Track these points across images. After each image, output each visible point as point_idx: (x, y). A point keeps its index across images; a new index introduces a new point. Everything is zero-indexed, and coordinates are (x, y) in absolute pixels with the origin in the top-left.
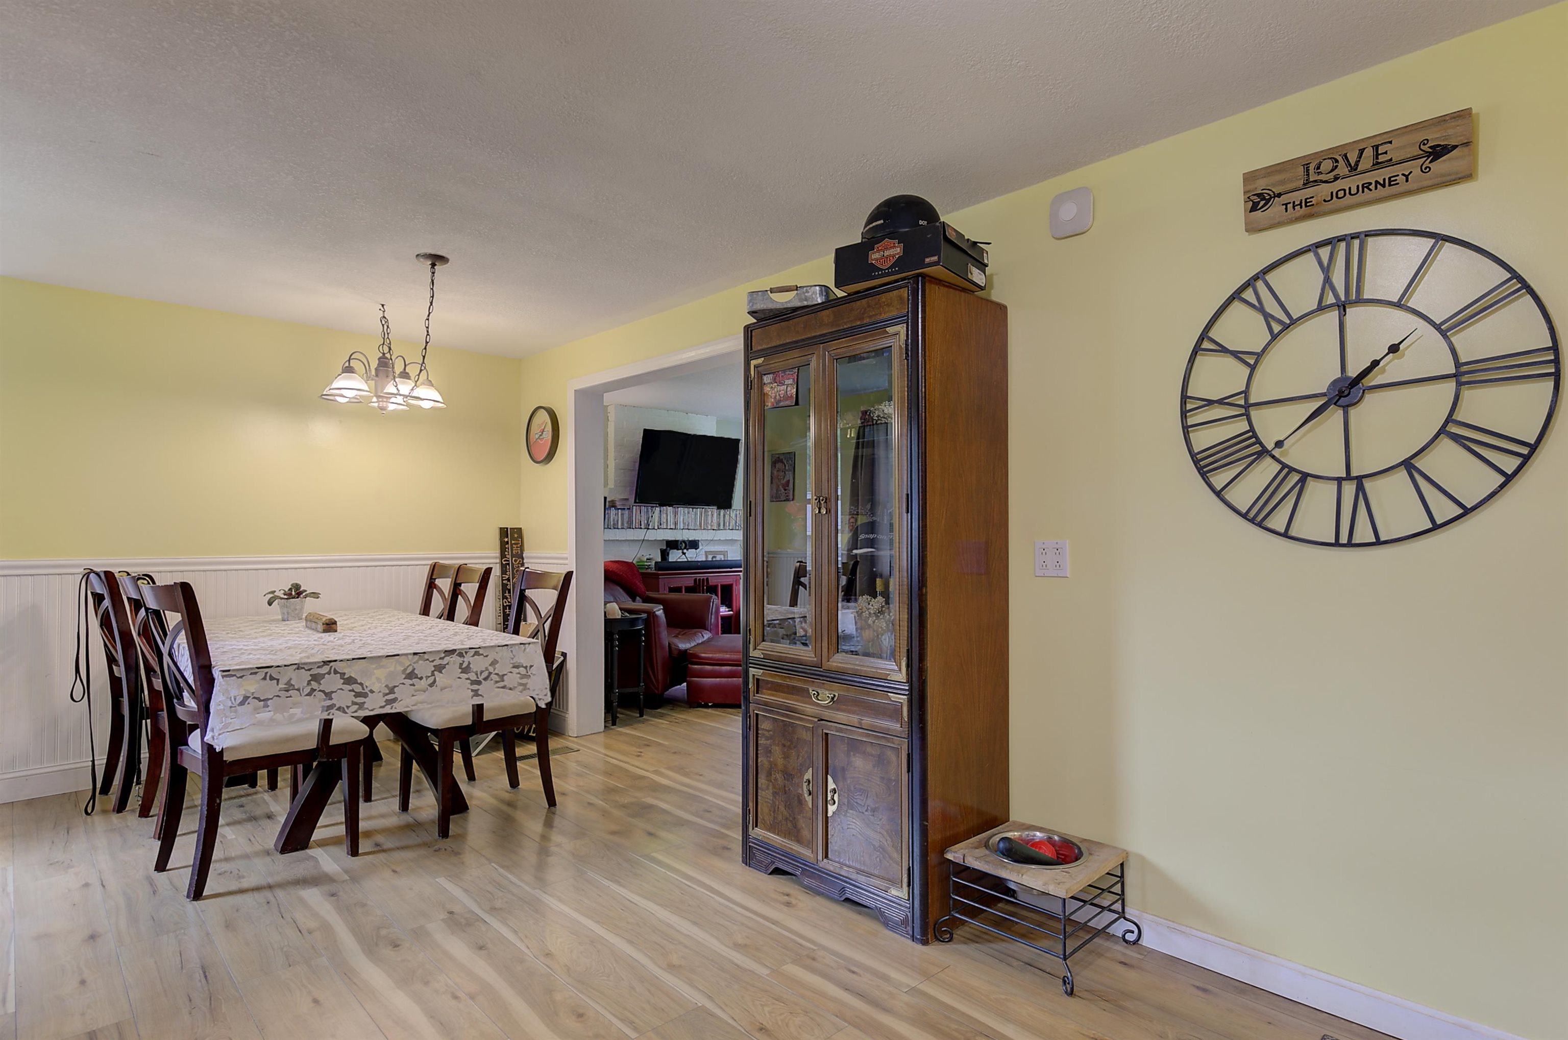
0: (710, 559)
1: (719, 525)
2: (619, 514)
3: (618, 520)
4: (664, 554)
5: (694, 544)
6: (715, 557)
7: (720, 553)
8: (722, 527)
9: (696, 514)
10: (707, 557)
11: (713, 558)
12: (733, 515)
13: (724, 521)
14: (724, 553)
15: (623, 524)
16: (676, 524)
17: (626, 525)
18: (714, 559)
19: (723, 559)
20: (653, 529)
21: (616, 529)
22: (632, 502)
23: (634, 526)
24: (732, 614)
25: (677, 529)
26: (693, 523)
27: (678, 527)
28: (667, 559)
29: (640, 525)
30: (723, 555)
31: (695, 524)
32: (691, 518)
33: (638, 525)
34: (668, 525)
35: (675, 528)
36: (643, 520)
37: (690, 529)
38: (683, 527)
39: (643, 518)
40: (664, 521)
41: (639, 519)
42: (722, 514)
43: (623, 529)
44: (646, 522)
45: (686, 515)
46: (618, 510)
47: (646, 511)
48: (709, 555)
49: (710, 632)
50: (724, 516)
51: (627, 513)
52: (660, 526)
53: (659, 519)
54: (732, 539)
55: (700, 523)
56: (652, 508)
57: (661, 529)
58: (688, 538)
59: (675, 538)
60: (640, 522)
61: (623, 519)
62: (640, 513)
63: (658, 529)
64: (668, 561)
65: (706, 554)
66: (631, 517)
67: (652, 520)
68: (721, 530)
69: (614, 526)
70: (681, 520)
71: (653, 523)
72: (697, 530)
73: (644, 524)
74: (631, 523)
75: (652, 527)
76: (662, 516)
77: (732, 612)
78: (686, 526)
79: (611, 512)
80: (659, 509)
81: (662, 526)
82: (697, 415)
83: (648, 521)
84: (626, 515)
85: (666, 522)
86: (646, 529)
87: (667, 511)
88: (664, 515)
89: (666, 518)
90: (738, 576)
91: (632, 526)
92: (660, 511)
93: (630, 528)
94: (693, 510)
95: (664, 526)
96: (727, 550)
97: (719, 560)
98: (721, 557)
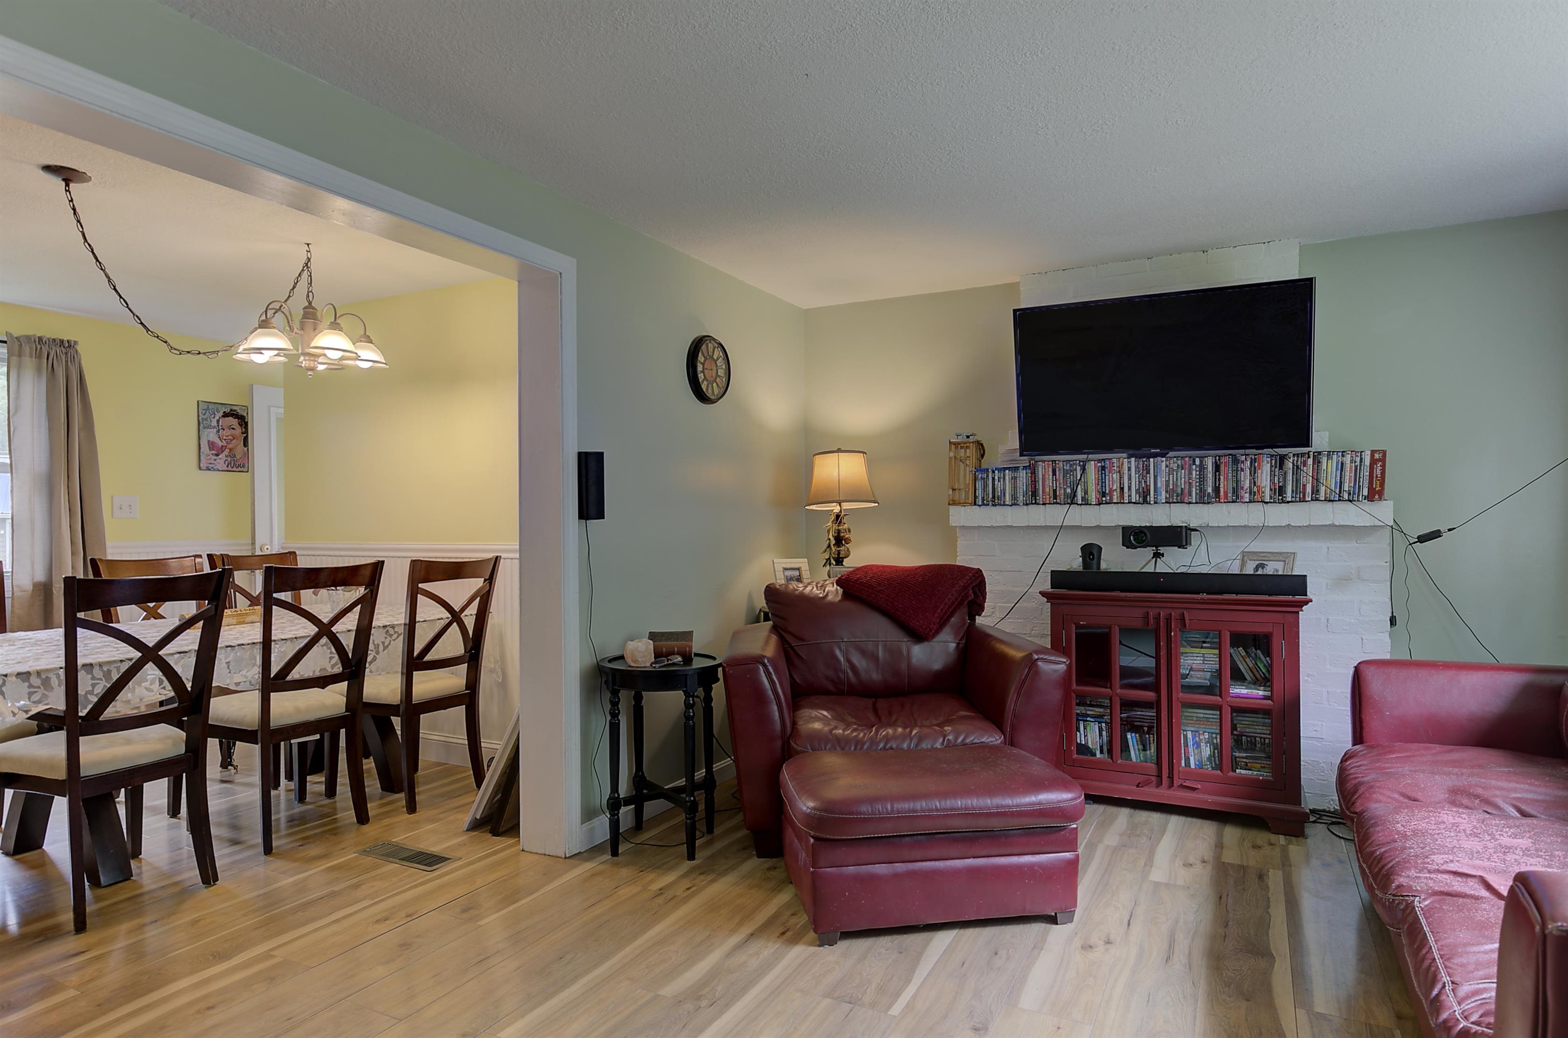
0: (1249, 570)
1: (1279, 491)
2: (1007, 478)
3: (1004, 490)
4: (1090, 553)
5: (1176, 537)
6: (1262, 566)
7: (1279, 556)
8: (1289, 496)
9: (1202, 468)
10: (1243, 564)
11: (1257, 569)
12: (1330, 464)
14: (1286, 558)
15: (1014, 497)
16: (1145, 493)
18: (1260, 572)
19: (1280, 573)
20: (1087, 504)
21: (1001, 505)
22: (1018, 454)
23: (1041, 499)
24: (1269, 705)
25: (1152, 502)
26: (1196, 490)
27: (1152, 499)
28: (1095, 566)
29: (1055, 497)
30: (1283, 563)
31: (1202, 491)
32: (1190, 479)
33: (1050, 498)
34: (1126, 495)
35: (1145, 501)
36: (1060, 488)
37: (1190, 503)
38: (1166, 498)
39: (1060, 484)
40: (1115, 488)
41: (1051, 485)
42: (1289, 465)
43: (1016, 506)
44: (1069, 490)
45: (1175, 473)
46: (1004, 471)
47: (1067, 470)
48: (1249, 561)
49: (1003, 732)
50: (1297, 469)
51: (1023, 475)
52: (1104, 498)
53: (1100, 483)
54: (1331, 523)
55: (1217, 490)
56: (1082, 463)
57: (1107, 503)
58: (1186, 523)
59: (1149, 522)
60: (1055, 491)
61: (1015, 488)
62: (1054, 473)
63: (1099, 504)
64: (1095, 570)
65: (1243, 560)
66: (1034, 482)
67: (1083, 487)
68: (1288, 502)
69: (996, 501)
70: (1159, 485)
71: (1086, 492)
72: (1210, 505)
73: (1064, 495)
74: (1034, 494)
75: (1082, 501)
76: (1107, 477)
77: (1270, 702)
78: (1177, 497)
79: (988, 476)
80: (1100, 464)
81: (1108, 498)
82: (1234, 247)
83: (1072, 490)
84: (1021, 479)
85: (1118, 490)
86: (1068, 504)
87: (1120, 467)
88: (1114, 476)
89: (1118, 481)
90: (1290, 615)
91: (1036, 499)
92: (1100, 468)
93: (1032, 504)
94: (1194, 461)
95: (1115, 497)
96: (1294, 551)
97: (1272, 573)
98: (1278, 568)
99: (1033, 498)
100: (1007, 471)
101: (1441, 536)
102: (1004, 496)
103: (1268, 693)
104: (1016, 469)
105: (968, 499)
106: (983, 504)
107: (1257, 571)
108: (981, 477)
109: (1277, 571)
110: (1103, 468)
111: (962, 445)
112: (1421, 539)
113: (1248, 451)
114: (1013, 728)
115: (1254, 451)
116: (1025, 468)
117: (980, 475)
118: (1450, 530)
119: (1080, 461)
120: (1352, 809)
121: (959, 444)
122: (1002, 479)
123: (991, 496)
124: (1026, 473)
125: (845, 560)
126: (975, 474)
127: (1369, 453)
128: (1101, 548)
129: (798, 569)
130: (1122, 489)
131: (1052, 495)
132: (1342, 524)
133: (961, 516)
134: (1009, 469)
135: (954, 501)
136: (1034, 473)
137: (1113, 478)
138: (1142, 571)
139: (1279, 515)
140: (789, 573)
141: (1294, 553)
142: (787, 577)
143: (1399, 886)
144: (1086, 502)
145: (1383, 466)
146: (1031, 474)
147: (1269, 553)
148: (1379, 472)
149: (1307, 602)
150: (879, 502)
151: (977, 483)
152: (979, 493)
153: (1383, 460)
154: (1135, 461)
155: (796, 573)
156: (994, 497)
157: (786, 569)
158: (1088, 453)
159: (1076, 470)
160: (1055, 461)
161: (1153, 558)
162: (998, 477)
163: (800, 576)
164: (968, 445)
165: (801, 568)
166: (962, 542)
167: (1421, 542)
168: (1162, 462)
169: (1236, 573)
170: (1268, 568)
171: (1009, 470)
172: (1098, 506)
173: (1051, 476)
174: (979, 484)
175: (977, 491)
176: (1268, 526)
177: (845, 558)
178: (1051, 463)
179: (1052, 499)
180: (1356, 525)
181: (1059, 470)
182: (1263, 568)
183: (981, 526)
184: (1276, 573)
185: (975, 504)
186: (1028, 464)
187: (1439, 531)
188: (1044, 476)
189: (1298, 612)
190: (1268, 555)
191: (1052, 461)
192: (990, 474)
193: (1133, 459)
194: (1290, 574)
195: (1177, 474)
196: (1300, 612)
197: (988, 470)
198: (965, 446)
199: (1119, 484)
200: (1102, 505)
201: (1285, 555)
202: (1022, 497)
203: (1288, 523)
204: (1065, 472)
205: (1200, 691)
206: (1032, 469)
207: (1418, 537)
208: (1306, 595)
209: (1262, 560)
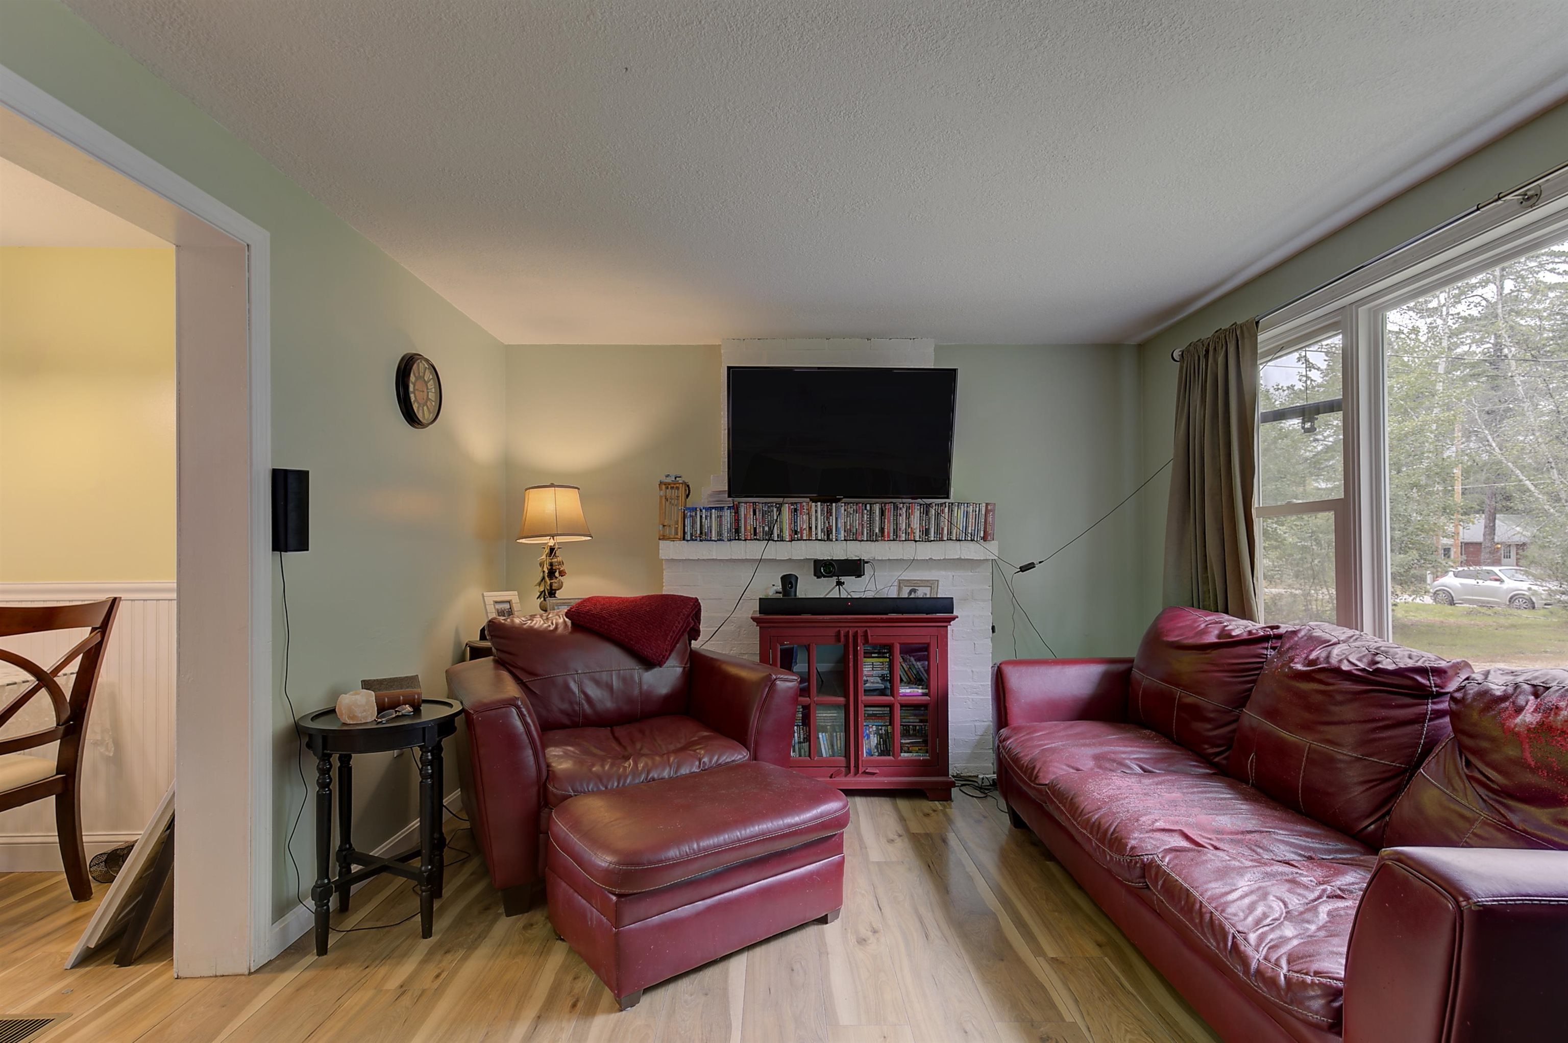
1: (925, 532)
2: (713, 516)
3: (711, 526)
4: (789, 582)
6: (914, 591)
8: (932, 536)
9: (871, 512)
11: (910, 593)
12: (957, 513)
13: (938, 525)
15: (720, 534)
16: (828, 532)
17: (726, 535)
18: (912, 596)
20: (783, 541)
21: (708, 540)
22: (727, 495)
23: (743, 536)
24: (928, 700)
25: (834, 540)
26: (867, 530)
27: (834, 537)
28: (793, 594)
29: (755, 534)
30: (929, 588)
31: (871, 531)
32: (862, 521)
33: (751, 534)
34: (814, 533)
35: (829, 539)
36: (760, 526)
37: (863, 541)
38: (845, 536)
39: (760, 523)
40: (804, 527)
41: (752, 523)
42: (933, 512)
43: (721, 542)
44: (767, 529)
45: (851, 516)
46: (711, 510)
47: (766, 511)
48: (904, 588)
49: (748, 749)
50: (938, 515)
51: (727, 515)
52: (795, 535)
53: (793, 523)
54: (958, 557)
55: (882, 530)
56: (778, 506)
57: (798, 540)
58: (858, 557)
59: (830, 556)
60: (755, 529)
61: (720, 525)
62: (755, 513)
63: (791, 541)
64: (793, 597)
65: (899, 586)
66: (737, 520)
67: (779, 526)
68: (932, 541)
69: (703, 536)
70: (839, 525)
71: (781, 531)
72: (876, 543)
73: (763, 533)
74: (737, 531)
75: (778, 538)
76: (799, 518)
77: (928, 698)
78: (852, 536)
79: (696, 514)
80: (793, 507)
81: (799, 536)
82: (890, 339)
83: (770, 528)
84: (726, 518)
85: (808, 529)
86: (766, 540)
87: (809, 510)
88: (804, 517)
89: (807, 521)
90: (942, 629)
91: (739, 536)
92: (793, 510)
93: (735, 539)
94: (866, 507)
95: (805, 535)
96: (937, 579)
97: (921, 596)
98: (926, 592)
99: (736, 534)
100: (714, 510)
101: (1035, 567)
102: (711, 532)
103: (926, 691)
104: (722, 509)
105: (677, 535)
106: (692, 540)
108: (690, 515)
109: (926, 594)
110: (796, 510)
111: (672, 486)
112: (1023, 569)
113: (904, 500)
114: (757, 744)
115: (910, 501)
116: (729, 508)
117: (689, 514)
118: (1040, 562)
119: (776, 504)
120: (1037, 782)
121: (669, 484)
122: (709, 518)
123: (698, 532)
124: (731, 513)
125: (557, 592)
126: (684, 512)
127: (984, 505)
128: (797, 578)
129: (509, 602)
130: (810, 528)
131: (752, 532)
132: (966, 558)
133: (670, 550)
134: (715, 508)
135: (664, 536)
136: (737, 512)
137: (803, 519)
138: (827, 597)
139: (926, 551)
140: (499, 606)
141: (938, 581)
142: (498, 610)
143: (1133, 848)
144: (781, 539)
145: (994, 514)
146: (735, 513)
147: (919, 580)
148: (991, 519)
149: (954, 619)
150: (593, 535)
151: (686, 520)
152: (688, 529)
153: (993, 511)
154: (821, 505)
155: (507, 606)
156: (701, 533)
157: (496, 602)
158: (784, 497)
159: (773, 511)
160: (756, 503)
161: (836, 586)
162: (706, 516)
163: (510, 608)
164: (678, 485)
165: (511, 600)
166: (667, 574)
167: (1023, 571)
168: (842, 506)
169: (895, 597)
170: (919, 592)
171: (715, 510)
172: (790, 543)
173: (752, 516)
174: (688, 521)
175: (686, 528)
176: (917, 560)
177: (558, 590)
178: (752, 504)
179: (753, 536)
180: (975, 559)
181: (759, 511)
182: (915, 592)
183: (689, 560)
184: (925, 596)
185: (684, 539)
186: (732, 505)
187: (1033, 563)
188: (745, 516)
189: (947, 627)
190: (919, 582)
191: (753, 503)
192: (698, 513)
193: (819, 503)
194: (935, 596)
195: (853, 517)
196: (949, 627)
197: (696, 509)
198: (675, 486)
199: (808, 524)
200: (793, 542)
201: (931, 582)
202: (726, 533)
203: (930, 557)
204: (764, 514)
205: (875, 693)
206: (736, 509)
207: (1020, 568)
208: (952, 613)
209: (914, 586)
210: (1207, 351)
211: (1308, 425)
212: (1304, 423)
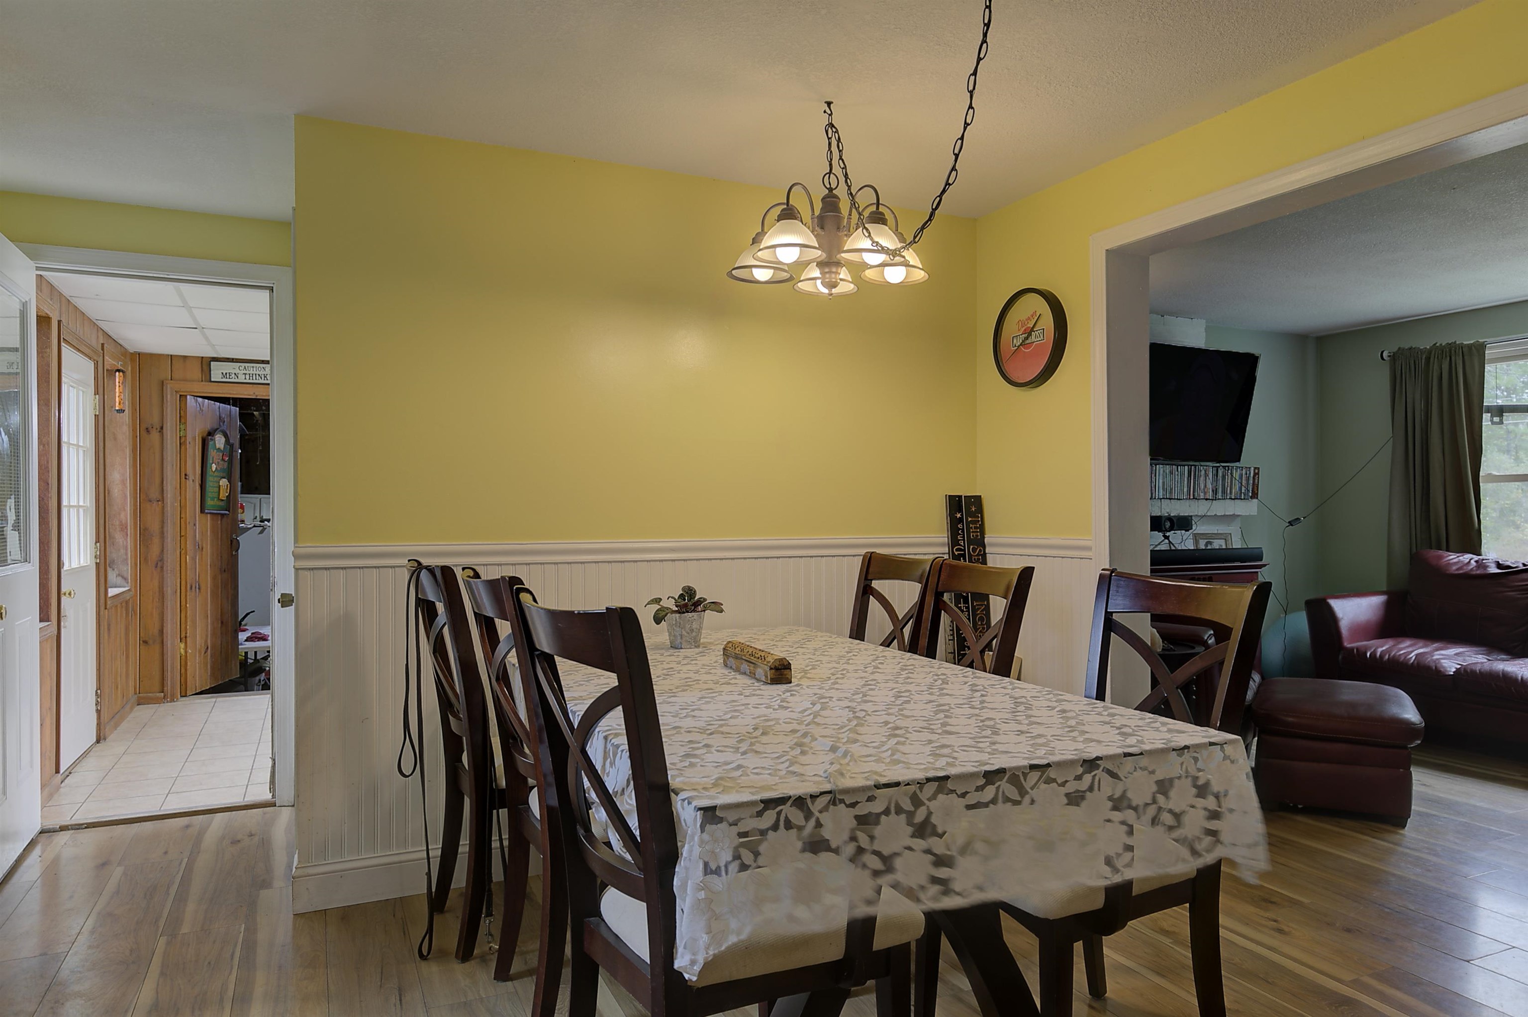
0: (1202, 546)
1: (1215, 491)
5: (1184, 523)
6: (1211, 543)
7: (1217, 536)
8: (1220, 495)
9: (1182, 474)
10: (1196, 542)
11: (1206, 545)
12: (1236, 475)
13: (1223, 485)
14: (1226, 537)
18: (1209, 547)
19: (1224, 547)
26: (1178, 490)
30: (1224, 540)
31: (1180, 490)
32: (1175, 481)
37: (1175, 499)
38: (1163, 495)
42: (1219, 474)
48: (1200, 540)
50: (1223, 477)
54: (1233, 513)
65: (1196, 539)
68: (1218, 499)
72: (1182, 501)
78: (1168, 495)
94: (1179, 469)
96: (1230, 532)
97: (1218, 548)
98: (1221, 544)
101: (1300, 522)
107: (1207, 546)
109: (1221, 546)
112: (1291, 524)
113: (1202, 464)
115: (1206, 464)
118: (1303, 518)
127: (1252, 469)
132: (1238, 514)
138: (1155, 549)
139: (1216, 508)
141: (1231, 534)
145: (1258, 477)
147: (1213, 534)
148: (1257, 481)
149: (1262, 566)
153: (1258, 474)
167: (1292, 526)
170: (1215, 544)
176: (1213, 516)
182: (1211, 544)
187: (1298, 518)
189: (1258, 572)
195: (1169, 478)
196: (1260, 572)
201: (1225, 535)
203: (1218, 513)
207: (1289, 522)
208: (1262, 560)
209: (1209, 537)
210: (1428, 359)
211: (1496, 419)
212: (1492, 416)
